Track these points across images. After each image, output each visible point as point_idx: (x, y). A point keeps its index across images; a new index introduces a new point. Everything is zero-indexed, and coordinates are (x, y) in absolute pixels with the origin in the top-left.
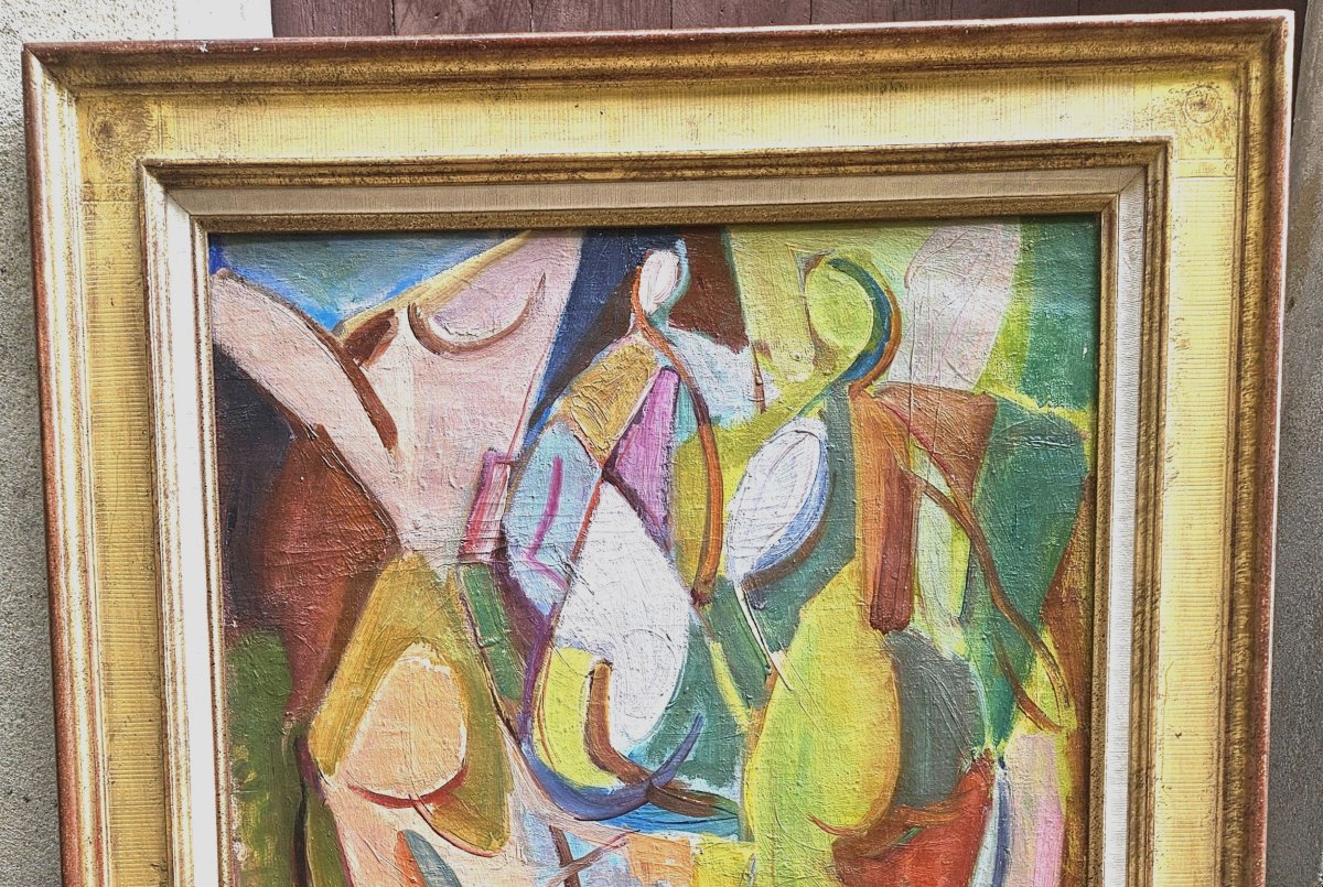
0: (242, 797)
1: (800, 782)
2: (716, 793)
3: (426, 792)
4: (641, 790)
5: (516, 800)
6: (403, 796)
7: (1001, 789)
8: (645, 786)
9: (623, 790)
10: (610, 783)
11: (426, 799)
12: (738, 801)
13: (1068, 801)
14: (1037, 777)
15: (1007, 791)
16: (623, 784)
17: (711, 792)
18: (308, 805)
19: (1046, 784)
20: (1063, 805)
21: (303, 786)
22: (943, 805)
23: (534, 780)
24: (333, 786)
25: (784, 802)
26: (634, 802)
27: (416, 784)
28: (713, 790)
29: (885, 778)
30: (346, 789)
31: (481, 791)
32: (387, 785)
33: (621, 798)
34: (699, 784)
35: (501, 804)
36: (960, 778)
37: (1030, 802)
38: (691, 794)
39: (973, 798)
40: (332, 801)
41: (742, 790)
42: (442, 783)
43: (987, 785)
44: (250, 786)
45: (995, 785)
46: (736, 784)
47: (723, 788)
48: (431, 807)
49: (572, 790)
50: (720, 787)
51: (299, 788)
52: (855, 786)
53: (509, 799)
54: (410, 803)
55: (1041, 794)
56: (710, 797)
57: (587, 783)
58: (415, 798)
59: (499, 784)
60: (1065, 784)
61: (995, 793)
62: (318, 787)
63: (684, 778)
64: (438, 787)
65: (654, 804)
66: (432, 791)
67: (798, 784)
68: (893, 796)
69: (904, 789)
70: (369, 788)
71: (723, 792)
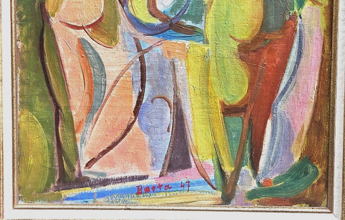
0: (21, 25)
1: (226, 22)
2: (196, 26)
3: (89, 24)
4: (168, 25)
5: (122, 28)
6: (80, 25)
7: (300, 26)
8: (169, 23)
9: (161, 24)
10: (156, 22)
11: (88, 27)
12: (203, 29)
13: (324, 31)
14: (313, 22)
15: (302, 27)
16: (161, 22)
17: (194, 26)
18: (45, 28)
19: (317, 25)
20: (323, 33)
21: (43, 21)
22: (279, 32)
23: (129, 21)
24: (54, 21)
25: (220, 30)
26: (165, 29)
27: (85, 21)
28: (194, 25)
29: (257, 22)
30: (59, 22)
31: (109, 24)
32: (74, 22)
33: (160, 27)
34: (189, 23)
35: (116, 29)
36: (285, 22)
37: (310, 32)
38: (186, 26)
39: (290, 30)
40: (53, 27)
41: (205, 25)
42: (94, 21)
43: (295, 25)
44: (23, 21)
45: (298, 25)
46: (203, 23)
47: (198, 24)
48: (90, 30)
49: (142, 24)
50: (197, 24)
51: (42, 22)
52: (246, 24)
53: (119, 27)
54: (82, 28)
55: (315, 28)
56: (193, 28)
57: (148, 22)
58: (84, 26)
59: (116, 21)
60: (323, 24)
61: (298, 28)
62: (48, 21)
63: (184, 21)
64: (93, 22)
65: (172, 30)
66: (91, 23)
67: (225, 23)
68: (261, 28)
69: (264, 25)
70: (68, 22)
71: (198, 26)
